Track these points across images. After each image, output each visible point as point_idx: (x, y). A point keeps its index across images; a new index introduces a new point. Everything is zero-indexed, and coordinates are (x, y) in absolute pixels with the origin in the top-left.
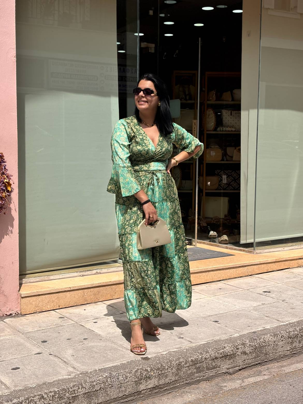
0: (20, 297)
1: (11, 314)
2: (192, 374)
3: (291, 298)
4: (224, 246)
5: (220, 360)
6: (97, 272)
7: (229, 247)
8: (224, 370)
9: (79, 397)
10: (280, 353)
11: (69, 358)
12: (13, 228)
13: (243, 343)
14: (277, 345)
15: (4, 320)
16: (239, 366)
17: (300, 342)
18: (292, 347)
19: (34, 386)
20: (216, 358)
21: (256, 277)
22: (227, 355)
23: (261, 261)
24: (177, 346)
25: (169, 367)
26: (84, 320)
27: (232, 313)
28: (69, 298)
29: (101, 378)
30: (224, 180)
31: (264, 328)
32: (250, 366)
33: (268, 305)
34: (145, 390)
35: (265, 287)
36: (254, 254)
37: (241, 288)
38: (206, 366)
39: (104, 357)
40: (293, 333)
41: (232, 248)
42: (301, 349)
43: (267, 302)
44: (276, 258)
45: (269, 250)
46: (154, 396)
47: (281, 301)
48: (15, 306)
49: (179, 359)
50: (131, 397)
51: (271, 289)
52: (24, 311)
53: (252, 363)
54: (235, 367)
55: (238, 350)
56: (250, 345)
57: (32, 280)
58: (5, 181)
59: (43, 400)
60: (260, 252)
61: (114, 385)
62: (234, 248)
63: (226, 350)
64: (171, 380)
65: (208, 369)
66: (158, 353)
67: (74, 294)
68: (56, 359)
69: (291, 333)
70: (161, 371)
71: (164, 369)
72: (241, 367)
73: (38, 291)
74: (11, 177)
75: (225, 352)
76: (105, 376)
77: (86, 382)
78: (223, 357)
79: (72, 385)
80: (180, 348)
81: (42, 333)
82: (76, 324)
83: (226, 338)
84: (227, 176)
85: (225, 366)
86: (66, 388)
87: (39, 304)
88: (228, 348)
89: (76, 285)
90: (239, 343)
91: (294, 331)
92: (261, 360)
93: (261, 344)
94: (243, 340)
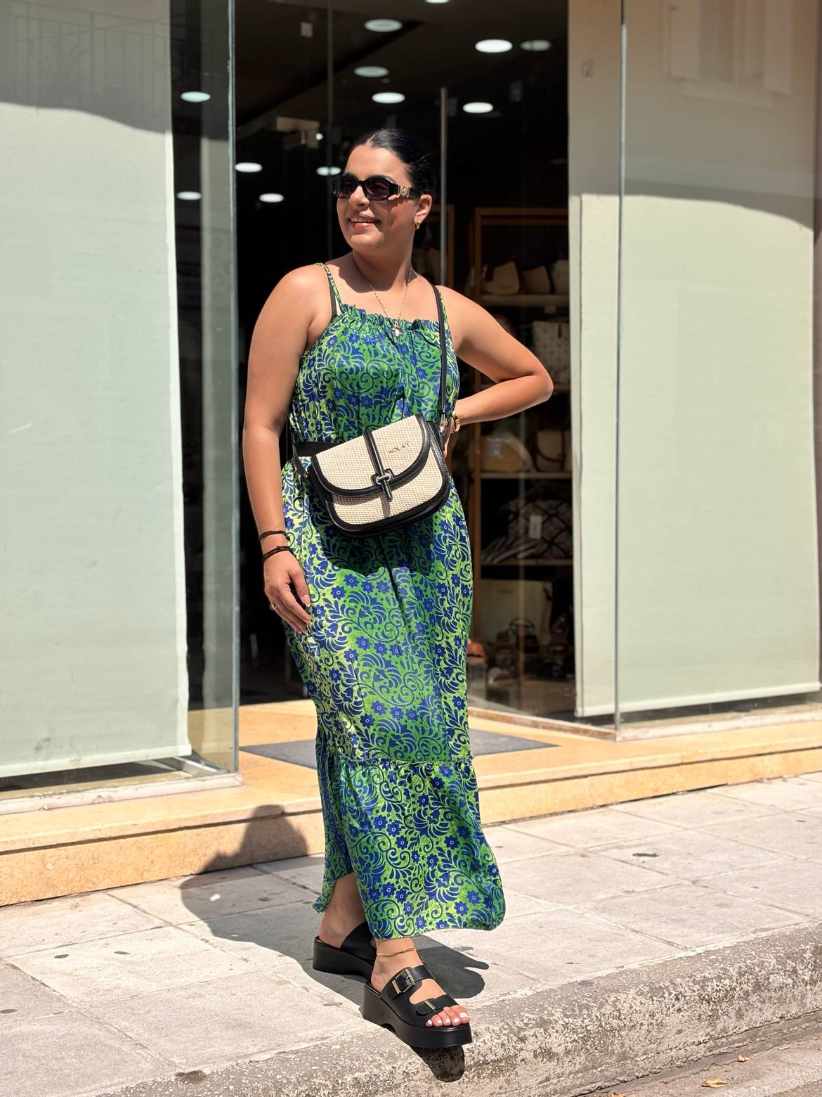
3: (719, 873)
4: (527, 722)
7: (542, 724)
10: (672, 1053)
14: (661, 1025)
17: (740, 1015)
18: (712, 1030)
21: (617, 811)
22: (486, 1062)
23: (634, 762)
24: (313, 1033)
27: (522, 920)
30: (535, 529)
31: (620, 969)
33: (647, 896)
35: (643, 841)
36: (616, 741)
37: (566, 845)
40: (715, 983)
42: (745, 1040)
43: (643, 886)
44: (682, 753)
47: (690, 883)
49: (310, 1076)
51: (661, 845)
53: (574, 1086)
55: (523, 1045)
60: (635, 736)
62: (556, 726)
63: (482, 1045)
66: (239, 1057)
69: (709, 984)
80: (323, 1039)
84: (545, 517)
88: (487, 1037)
90: (530, 1019)
91: (721, 978)
92: (606, 1076)
93: (603, 1024)
94: (542, 1009)
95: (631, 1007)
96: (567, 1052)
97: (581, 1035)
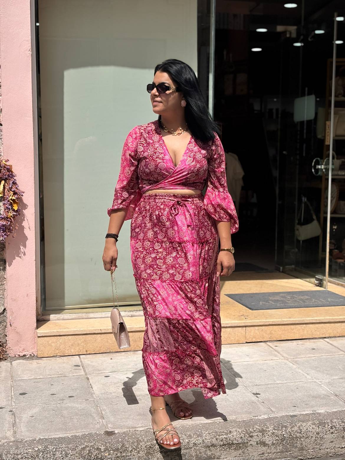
0: (36, 336)
1: (25, 355)
5: (221, 448)
11: (24, 420)
13: (262, 429)
15: (13, 362)
20: (213, 445)
26: (98, 372)
28: (100, 342)
29: (31, 451)
31: (314, 412)
39: (64, 423)
48: (31, 346)
52: (40, 353)
56: (273, 433)
58: (10, 198)
66: (132, 428)
68: (9, 418)
70: (121, 452)
75: (229, 439)
76: (37, 449)
78: (224, 445)
81: (35, 382)
82: (83, 376)
87: (61, 347)
94: (265, 425)
95: (307, 429)
96: (273, 444)
97: (280, 438)
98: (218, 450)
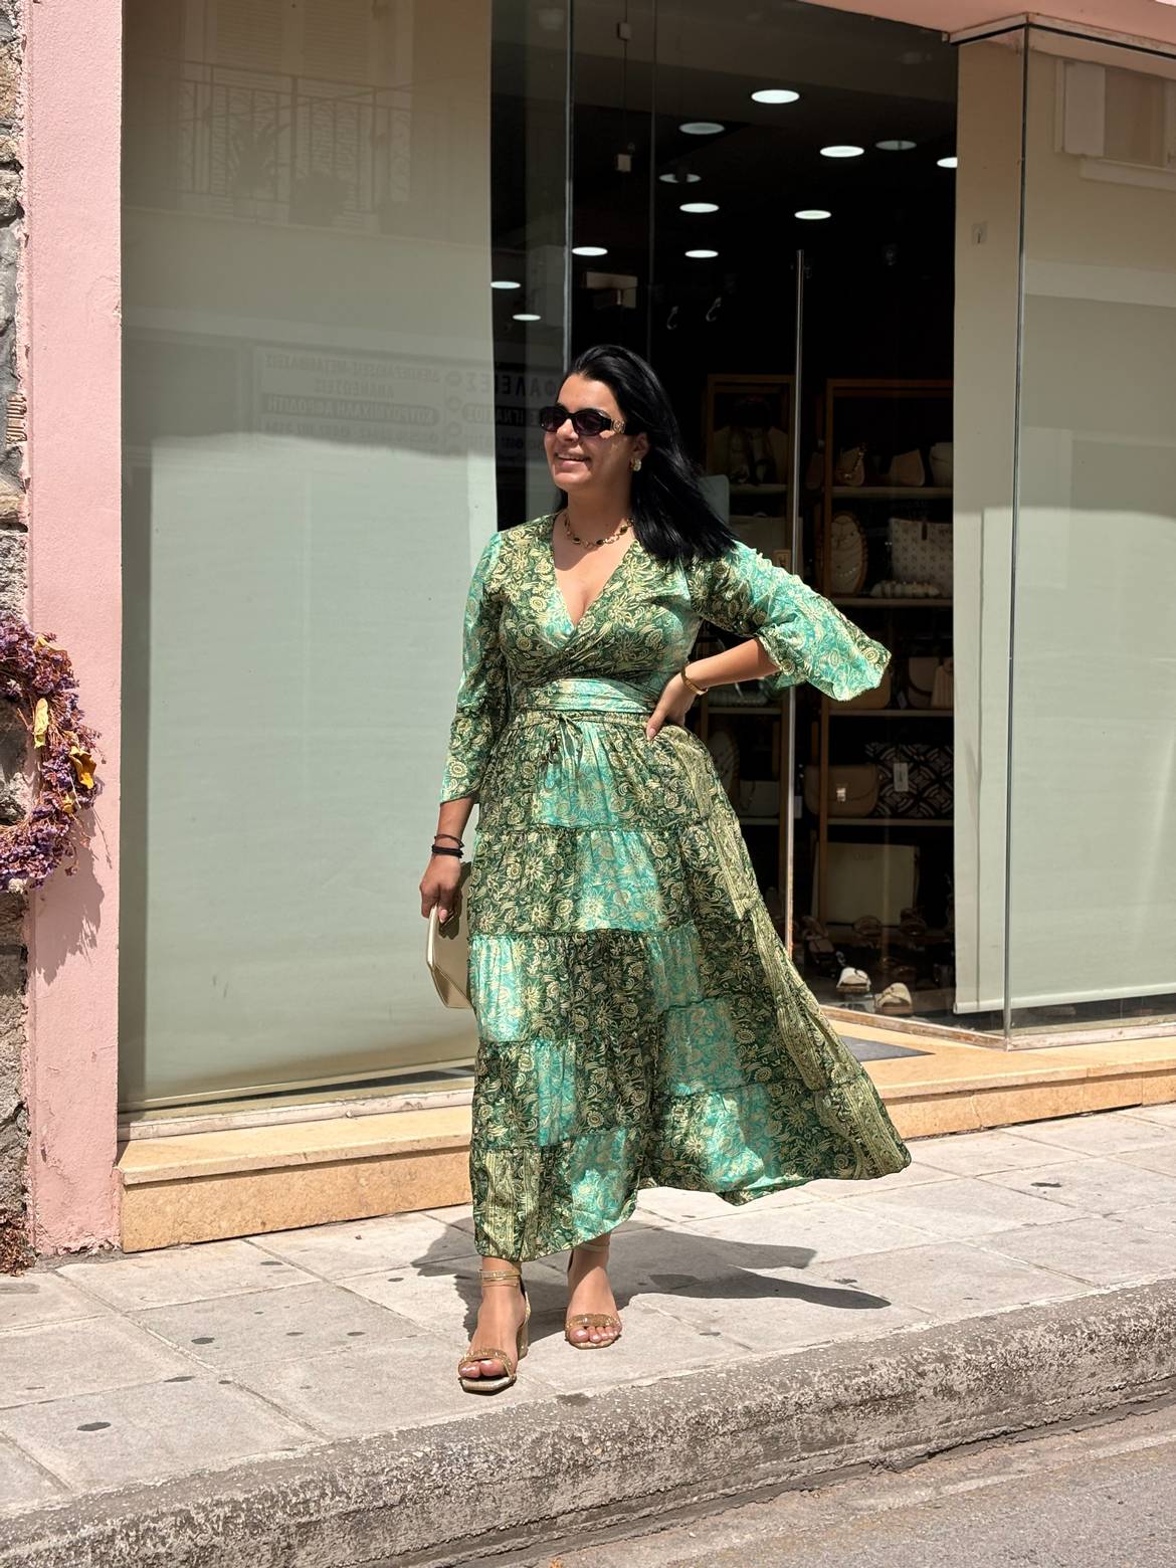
0: (119, 1187)
1: (84, 1249)
2: (749, 1461)
3: (1135, 1207)
4: (893, 1024)
5: (856, 1413)
6: (408, 1104)
7: (913, 1028)
8: (869, 1453)
9: (325, 1526)
10: (1084, 1399)
11: (292, 1397)
12: (98, 927)
13: (941, 1352)
14: (1072, 1366)
15: (58, 1270)
16: (929, 1440)
17: (1160, 1360)
18: (1129, 1375)
19: (158, 1484)
20: (840, 1406)
21: (1009, 1134)
22: (882, 1398)
23: (1031, 1075)
24: (694, 1361)
25: (661, 1431)
26: (355, 1273)
27: (908, 1252)
28: (302, 1194)
29: (406, 1460)
30: (901, 780)
31: (1025, 1306)
32: (967, 1443)
33: (1050, 1229)
34: (569, 1512)
35: (1043, 1169)
36: (1005, 1050)
37: (951, 1172)
38: (803, 1435)
39: (420, 1392)
40: (1132, 1322)
41: (922, 1029)
42: (1165, 1388)
43: (1046, 1220)
44: (1090, 1066)
45: (1063, 1037)
46: (604, 1537)
47: (1100, 1216)
48: (101, 1218)
49: (699, 1402)
50: (517, 1538)
51: (1064, 1174)
52: (131, 1237)
53: (977, 1429)
54: (911, 1444)
55: (922, 1381)
56: (968, 1362)
57: (166, 1127)
58: (74, 750)
59: (189, 1532)
60: (1028, 1044)
61: (453, 1488)
62: (931, 1030)
63: (878, 1378)
64: (668, 1479)
65: (809, 1446)
66: (622, 1382)
67: (321, 1181)
68: (243, 1398)
69: (1127, 1323)
70: (631, 1444)
71: (642, 1437)
72: (933, 1444)
73: (184, 1163)
74: (95, 741)
75: (873, 1385)
76: (420, 1455)
77: (348, 1472)
78: (863, 1403)
79: (298, 1482)
80: (706, 1367)
81: (197, 1311)
82: (323, 1285)
83: (881, 1337)
84: (912, 764)
85: (873, 1437)
86: (275, 1492)
87: (190, 1215)
88: (884, 1370)
89: (326, 1147)
90: (929, 1354)
91: (1140, 1318)
92: (1012, 1421)
93: (1009, 1362)
94: (941, 1344)
95: (1039, 1345)
96: (970, 1391)
97: (984, 1374)
98: (851, 1417)
